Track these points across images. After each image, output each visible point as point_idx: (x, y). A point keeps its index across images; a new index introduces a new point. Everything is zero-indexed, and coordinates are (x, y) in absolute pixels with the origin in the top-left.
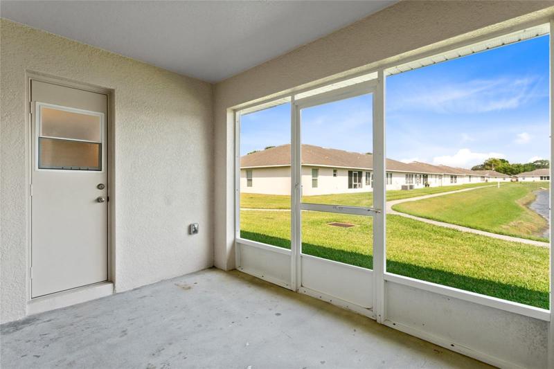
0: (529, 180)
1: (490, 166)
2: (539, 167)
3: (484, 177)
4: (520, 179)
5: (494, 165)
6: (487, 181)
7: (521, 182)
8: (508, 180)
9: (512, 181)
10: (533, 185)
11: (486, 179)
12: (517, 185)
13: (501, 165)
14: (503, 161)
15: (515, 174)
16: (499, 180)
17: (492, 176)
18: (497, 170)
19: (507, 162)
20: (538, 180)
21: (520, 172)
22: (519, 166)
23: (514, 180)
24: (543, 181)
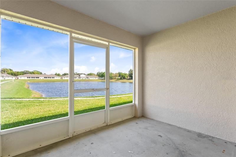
0: (23, 78)
1: (4, 71)
2: (25, 73)
3: (3, 77)
4: (19, 78)
5: (6, 72)
6: (5, 79)
7: (20, 79)
8: (14, 78)
9: (16, 79)
10: (25, 80)
11: (4, 78)
12: (18, 81)
13: (10, 72)
14: (11, 70)
15: (16, 76)
16: (10, 78)
17: (7, 76)
18: (9, 74)
19: (12, 70)
20: (26, 78)
21: (18, 75)
22: (18, 72)
23: (16, 78)
24: (28, 79)
